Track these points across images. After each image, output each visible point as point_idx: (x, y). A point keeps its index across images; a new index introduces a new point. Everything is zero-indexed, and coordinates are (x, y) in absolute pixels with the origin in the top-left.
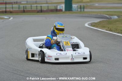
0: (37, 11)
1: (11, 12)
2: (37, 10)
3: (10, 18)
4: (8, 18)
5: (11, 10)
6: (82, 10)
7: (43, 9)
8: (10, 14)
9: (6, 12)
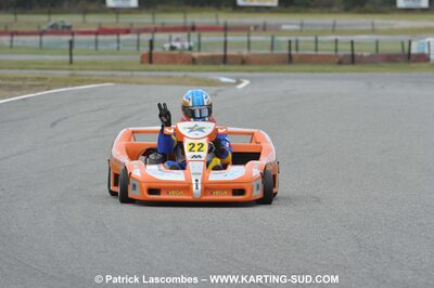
0: (337, 60)
1: (243, 61)
2: (337, 56)
3: (239, 82)
4: (234, 81)
5: (245, 52)
7: (359, 53)
8: (241, 67)
9: (225, 60)
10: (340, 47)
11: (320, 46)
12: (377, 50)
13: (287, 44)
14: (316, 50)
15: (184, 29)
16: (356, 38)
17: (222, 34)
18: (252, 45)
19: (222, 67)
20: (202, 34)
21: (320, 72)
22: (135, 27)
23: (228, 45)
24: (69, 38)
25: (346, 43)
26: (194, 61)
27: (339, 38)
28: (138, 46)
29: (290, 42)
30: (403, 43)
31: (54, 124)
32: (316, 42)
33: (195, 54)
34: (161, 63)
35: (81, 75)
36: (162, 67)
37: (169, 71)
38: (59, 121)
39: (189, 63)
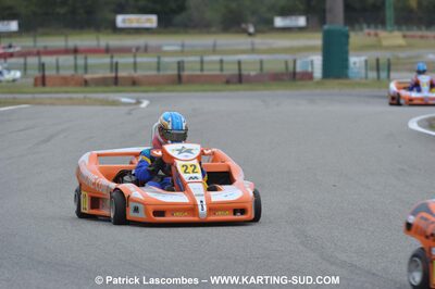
0: (224, 80)
1: (134, 82)
2: (224, 76)
5: (132, 74)
6: (383, 75)
7: (246, 73)
8: (133, 88)
9: (116, 81)
10: (225, 66)
11: (205, 67)
12: (261, 69)
13: (176, 66)
14: (202, 70)
15: (66, 51)
18: (138, 66)
19: (114, 88)
20: (89, 56)
26: (86, 83)
27: (225, 58)
29: (179, 63)
30: (286, 63)
32: (202, 62)
33: (88, 76)
34: (55, 85)
37: (67, 92)
39: (81, 85)
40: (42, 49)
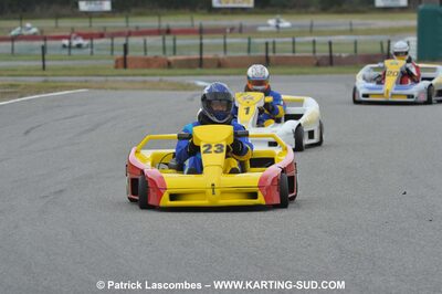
0: (315, 62)
1: (220, 64)
2: (315, 58)
5: (221, 55)
7: (337, 55)
8: (218, 71)
9: (201, 63)
10: (317, 47)
11: (298, 48)
12: (356, 51)
13: (264, 46)
14: (294, 52)
15: (158, 32)
16: (335, 39)
17: (198, 36)
18: (228, 48)
19: (198, 70)
20: (177, 37)
21: (298, 74)
22: (109, 30)
23: (204, 48)
24: (42, 43)
25: (324, 44)
26: (169, 65)
27: (316, 38)
28: (112, 50)
29: (267, 44)
30: (382, 44)
31: (27, 132)
32: (294, 43)
33: (171, 58)
34: (136, 67)
35: (55, 82)
36: (136, 71)
37: (144, 75)
38: (32, 128)
39: (164, 67)
40: (133, 30)
